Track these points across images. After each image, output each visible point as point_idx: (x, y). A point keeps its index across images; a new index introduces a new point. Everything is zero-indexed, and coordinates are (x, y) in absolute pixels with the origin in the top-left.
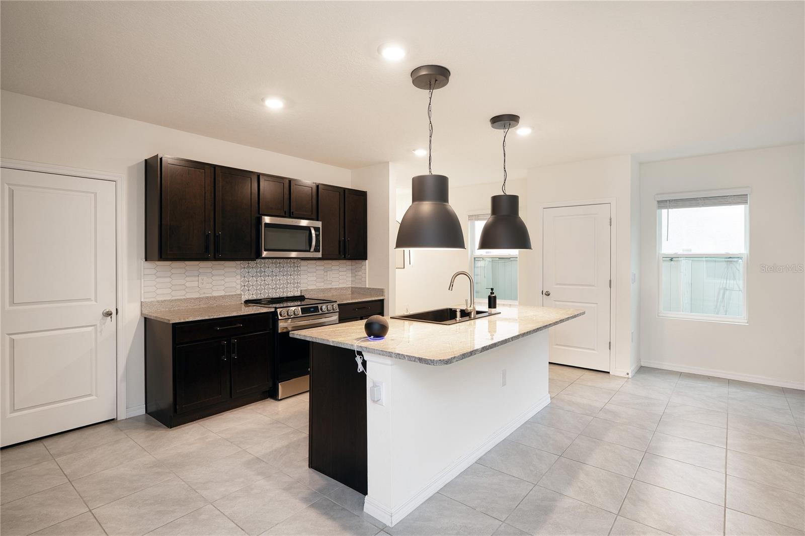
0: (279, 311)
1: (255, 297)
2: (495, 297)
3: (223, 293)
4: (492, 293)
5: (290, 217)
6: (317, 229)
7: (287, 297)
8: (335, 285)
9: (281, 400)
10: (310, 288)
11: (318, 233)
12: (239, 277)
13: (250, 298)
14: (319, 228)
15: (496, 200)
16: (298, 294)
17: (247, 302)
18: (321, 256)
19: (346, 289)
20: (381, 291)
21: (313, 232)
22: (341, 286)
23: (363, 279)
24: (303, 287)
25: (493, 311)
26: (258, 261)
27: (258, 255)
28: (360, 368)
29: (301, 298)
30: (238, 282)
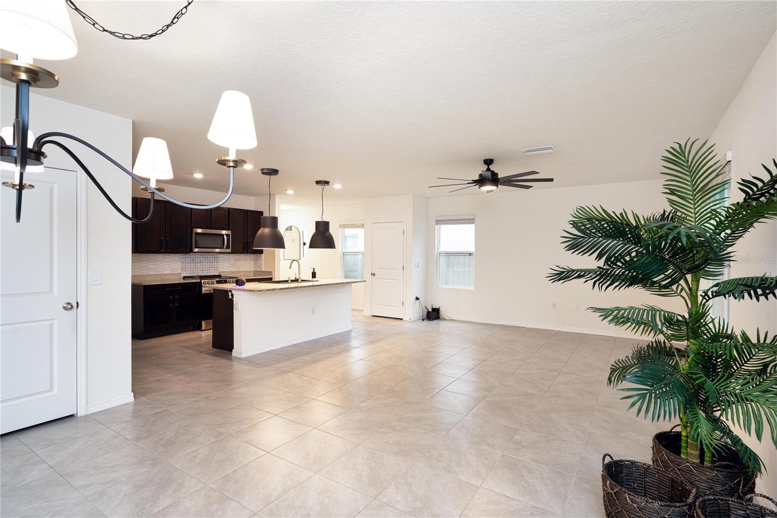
0: (203, 281)
1: (189, 275)
2: (315, 273)
3: (170, 272)
4: (314, 271)
5: (211, 229)
6: (228, 235)
7: (210, 276)
8: (242, 269)
9: (204, 330)
10: (225, 270)
11: (228, 238)
12: (180, 263)
13: (187, 275)
14: (229, 235)
15: (318, 224)
16: (217, 274)
17: (185, 278)
18: (230, 251)
19: (250, 272)
20: (271, 273)
21: (225, 237)
22: (247, 270)
23: (261, 266)
24: (221, 270)
25: (314, 279)
26: (192, 254)
27: (191, 251)
28: (230, 297)
29: (219, 276)
30: (179, 266)
